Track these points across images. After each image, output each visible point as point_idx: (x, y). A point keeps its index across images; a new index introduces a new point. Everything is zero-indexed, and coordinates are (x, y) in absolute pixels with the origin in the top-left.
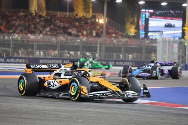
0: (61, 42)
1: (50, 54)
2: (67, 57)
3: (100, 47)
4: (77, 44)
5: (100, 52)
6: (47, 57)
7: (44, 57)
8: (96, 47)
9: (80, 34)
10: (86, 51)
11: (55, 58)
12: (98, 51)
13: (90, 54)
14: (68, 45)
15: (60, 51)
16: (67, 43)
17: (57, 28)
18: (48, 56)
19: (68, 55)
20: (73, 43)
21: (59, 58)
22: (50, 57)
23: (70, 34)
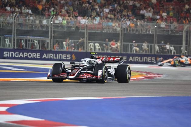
0: (127, 29)
1: (109, 48)
2: (136, 51)
3: (187, 37)
4: (152, 32)
5: (186, 44)
6: (105, 51)
7: (101, 51)
8: (182, 36)
9: (158, 17)
10: (166, 43)
11: (117, 53)
12: (184, 43)
13: (172, 48)
14: (137, 33)
15: (123, 43)
16: (137, 31)
17: (123, 8)
18: (107, 50)
19: (138, 49)
20: (147, 31)
21: (122, 52)
22: (109, 51)
23: (142, 17)
